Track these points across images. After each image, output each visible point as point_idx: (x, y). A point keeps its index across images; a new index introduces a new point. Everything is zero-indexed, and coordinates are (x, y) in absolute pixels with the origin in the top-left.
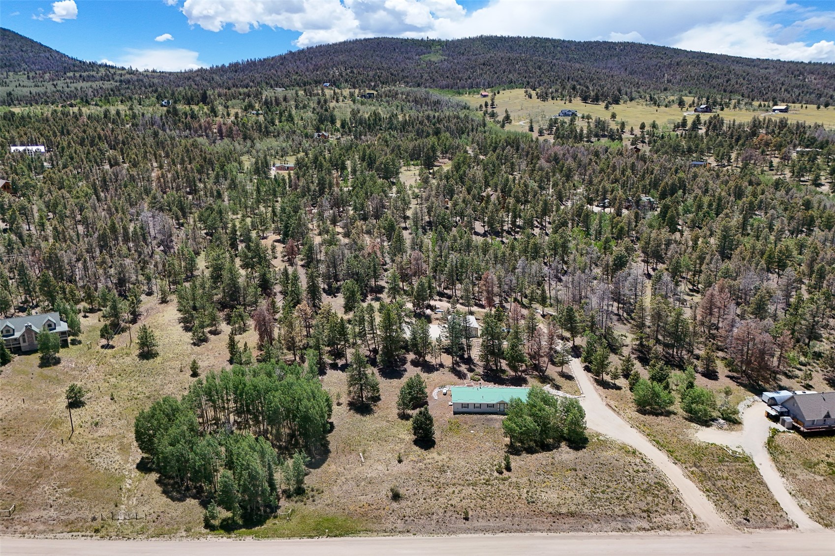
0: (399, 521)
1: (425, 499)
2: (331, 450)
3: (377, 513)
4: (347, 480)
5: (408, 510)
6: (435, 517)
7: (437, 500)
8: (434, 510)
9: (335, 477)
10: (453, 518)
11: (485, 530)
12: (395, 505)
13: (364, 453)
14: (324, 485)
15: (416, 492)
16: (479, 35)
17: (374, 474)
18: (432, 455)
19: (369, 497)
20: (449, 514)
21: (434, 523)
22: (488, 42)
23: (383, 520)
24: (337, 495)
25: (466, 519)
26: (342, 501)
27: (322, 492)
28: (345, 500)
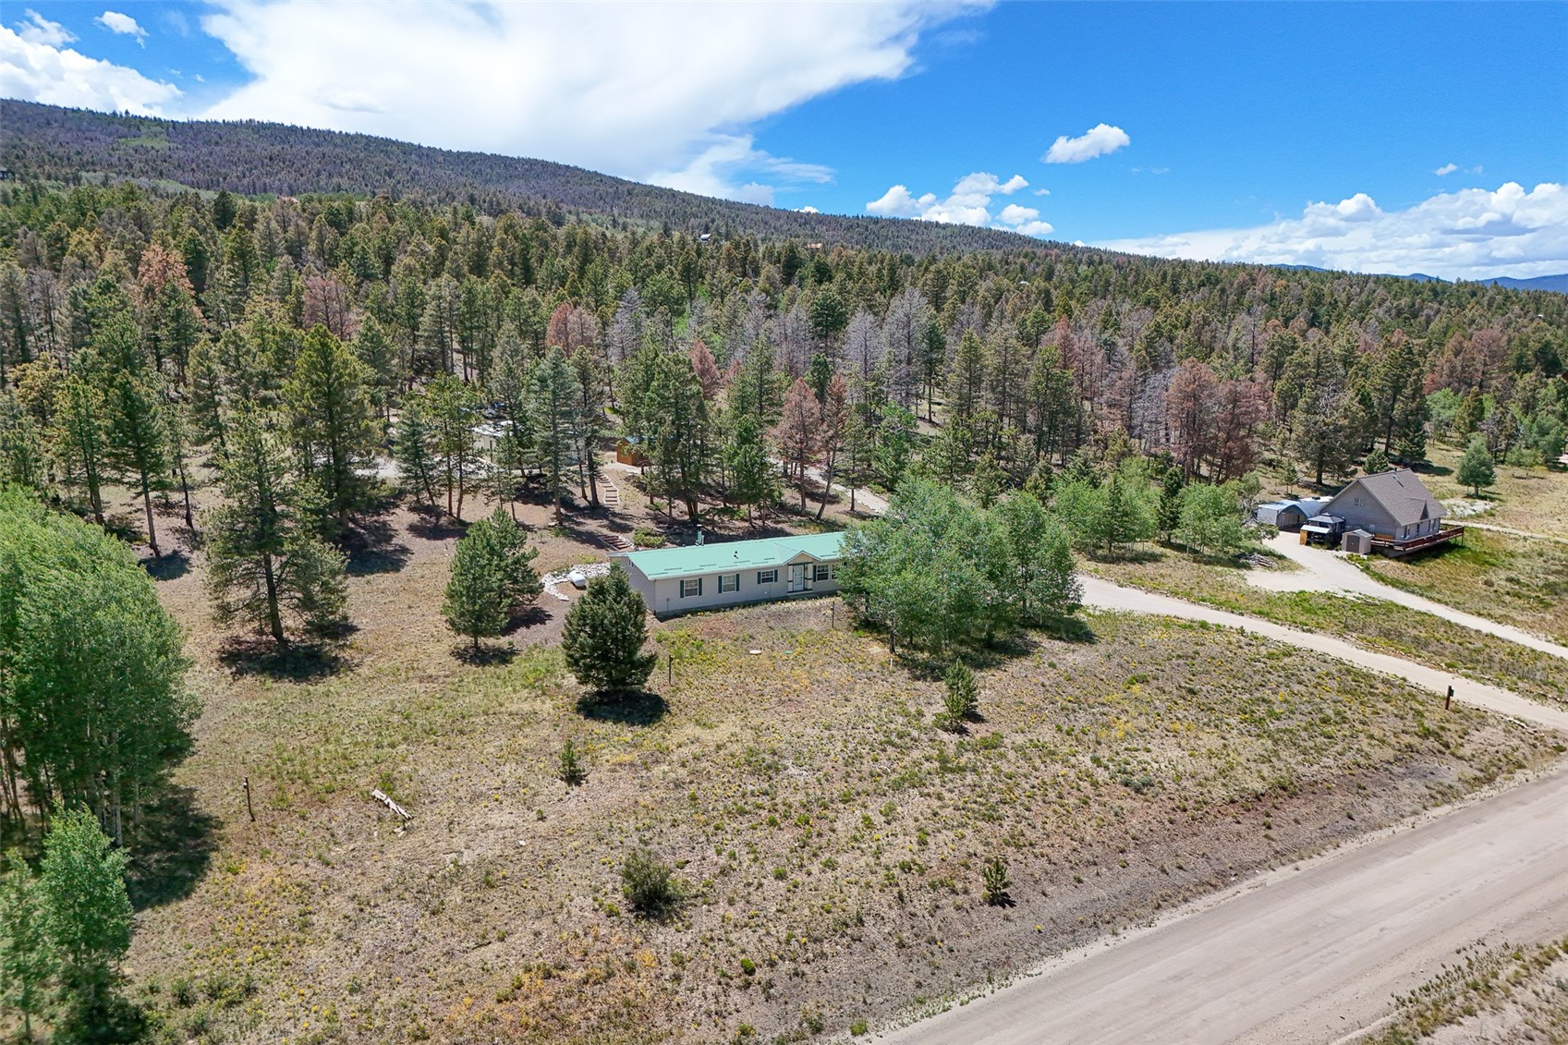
0: (736, 997)
1: (780, 876)
2: (212, 810)
3: (608, 996)
4: (362, 904)
5: (745, 938)
6: (872, 931)
7: (831, 865)
8: (853, 908)
9: (294, 910)
10: (949, 911)
11: (1100, 921)
12: (666, 937)
13: (388, 784)
14: (246, 956)
15: (723, 861)
16: (245, 118)
17: (489, 848)
18: (679, 734)
19: (521, 939)
20: (921, 903)
21: (889, 953)
22: (269, 132)
23: (660, 1019)
24: (344, 978)
25: (999, 899)
26: (388, 1000)
27: (249, 991)
28: (403, 992)
